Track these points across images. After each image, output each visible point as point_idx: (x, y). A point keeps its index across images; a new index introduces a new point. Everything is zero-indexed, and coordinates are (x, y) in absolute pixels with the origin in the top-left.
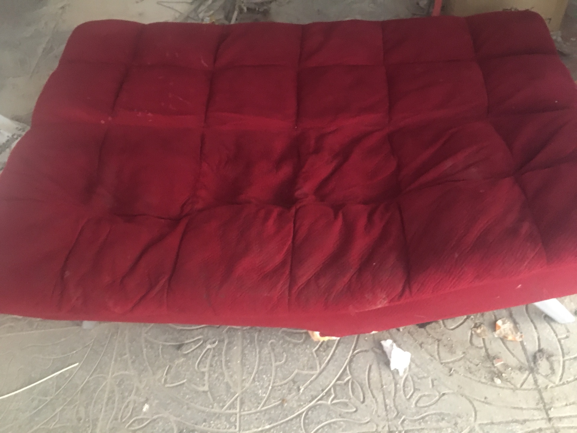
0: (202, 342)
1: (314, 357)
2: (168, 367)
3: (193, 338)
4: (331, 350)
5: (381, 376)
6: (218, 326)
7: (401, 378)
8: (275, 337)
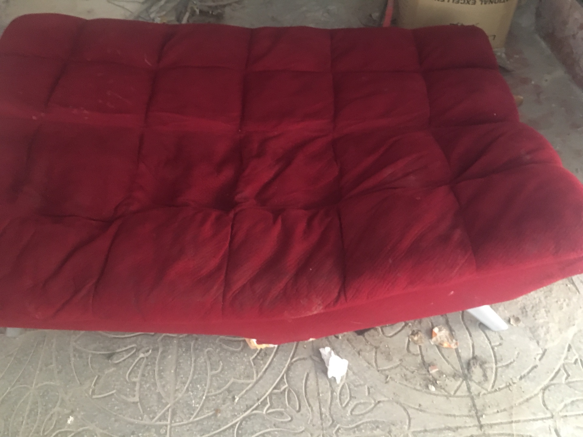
0: (134, 351)
1: (251, 366)
2: (96, 377)
3: (125, 346)
4: (268, 358)
5: (318, 385)
6: (153, 333)
7: (338, 386)
8: (212, 345)
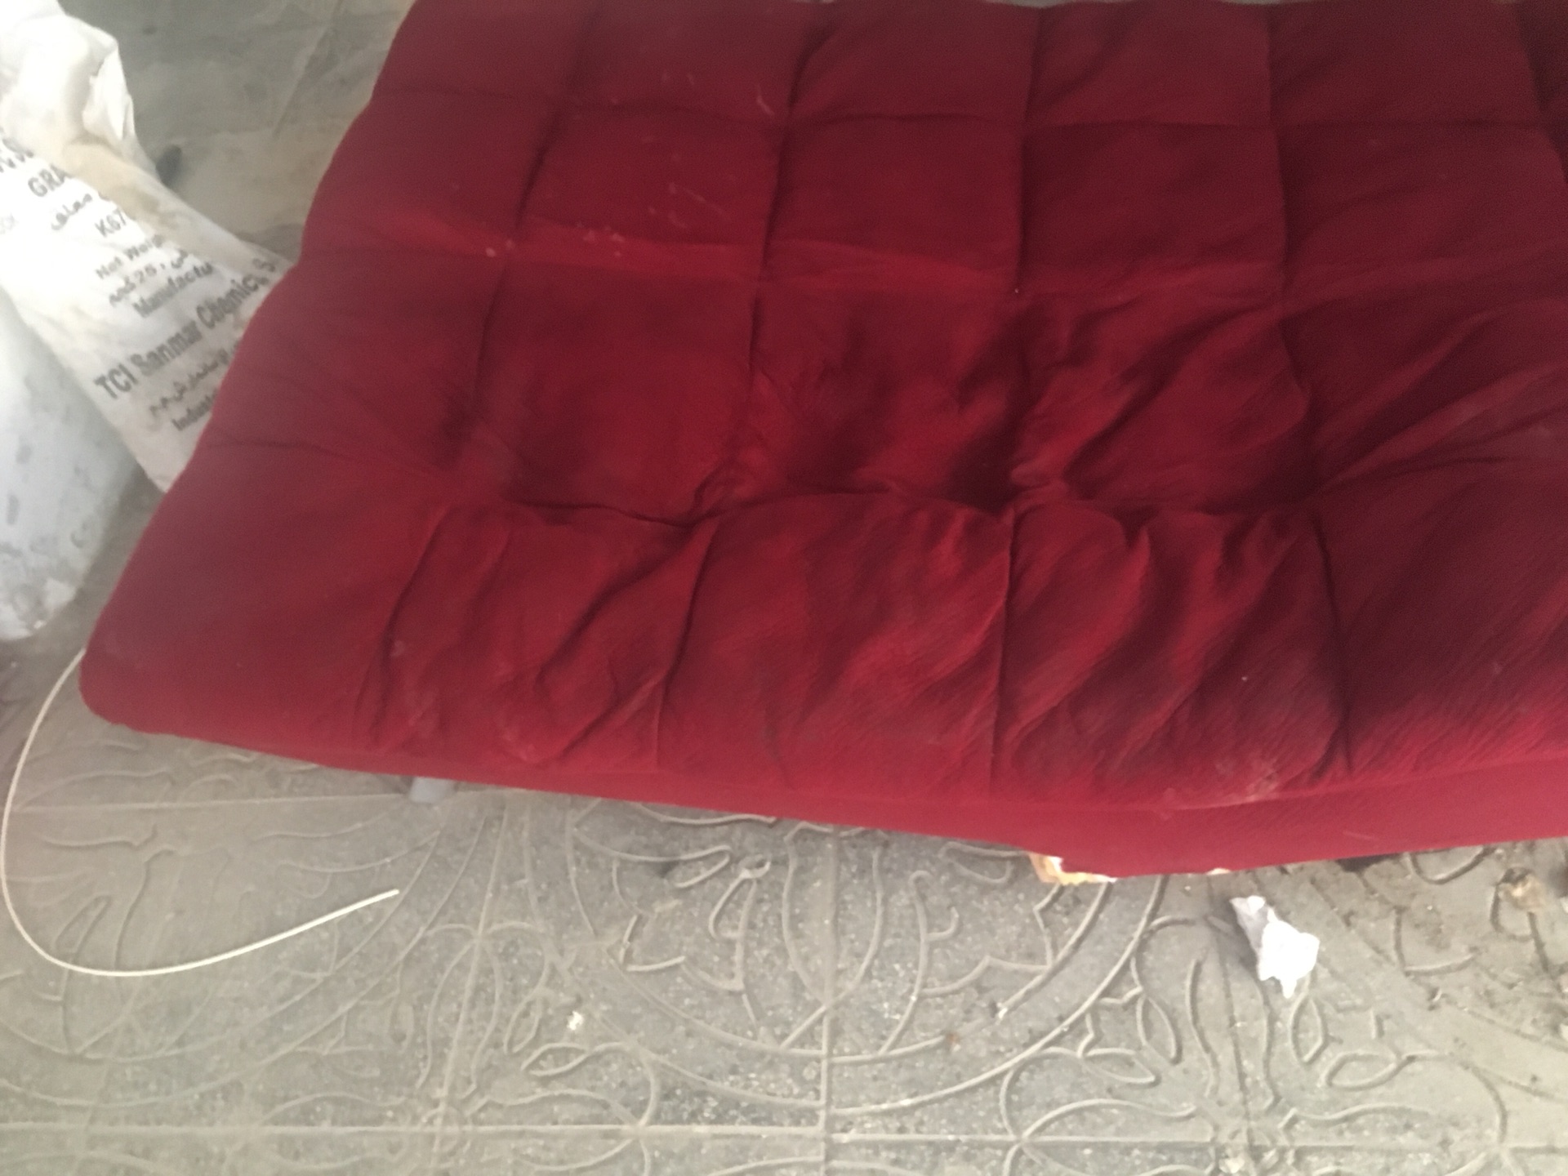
0: (725, 861)
1: (1036, 926)
2: (634, 919)
3: (703, 848)
4: (1084, 912)
5: (1228, 996)
6: (771, 820)
7: (1288, 1004)
8: (928, 864)
